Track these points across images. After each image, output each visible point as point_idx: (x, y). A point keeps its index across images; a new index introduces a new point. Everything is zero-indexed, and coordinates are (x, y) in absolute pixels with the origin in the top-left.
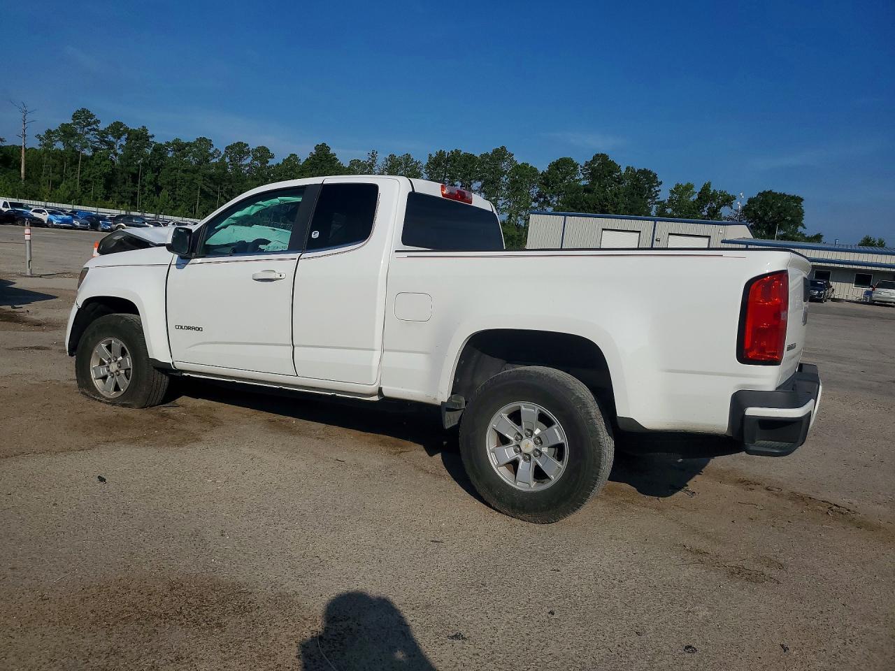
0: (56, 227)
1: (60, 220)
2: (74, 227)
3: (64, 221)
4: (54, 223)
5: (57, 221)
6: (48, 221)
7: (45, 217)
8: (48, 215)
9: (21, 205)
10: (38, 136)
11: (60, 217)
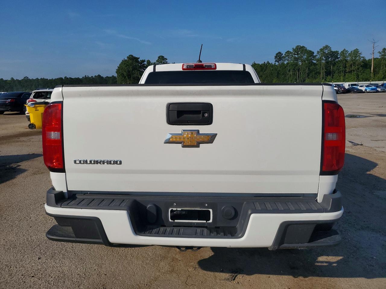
0: (368, 92)
1: (370, 89)
2: (378, 92)
3: (372, 89)
4: (368, 91)
5: (369, 90)
6: (365, 90)
7: (363, 89)
8: (365, 87)
9: (355, 85)
10: (379, 52)
11: (370, 88)
